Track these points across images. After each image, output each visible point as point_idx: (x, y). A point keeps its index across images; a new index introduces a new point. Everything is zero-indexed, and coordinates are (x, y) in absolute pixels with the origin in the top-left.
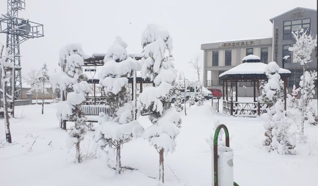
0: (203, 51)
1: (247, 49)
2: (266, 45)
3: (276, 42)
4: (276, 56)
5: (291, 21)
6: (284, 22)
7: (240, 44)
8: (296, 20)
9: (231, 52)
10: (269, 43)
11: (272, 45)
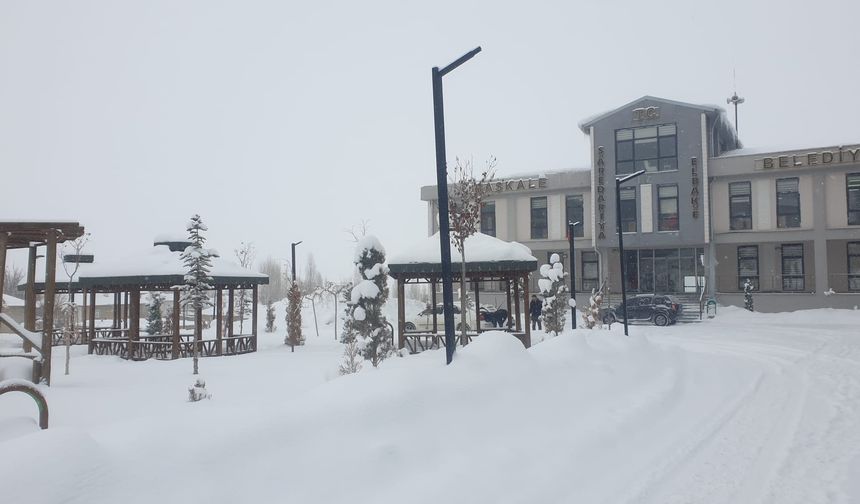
0: (426, 203)
1: (532, 199)
2: (575, 189)
3: (600, 180)
4: (602, 217)
5: (633, 129)
6: (616, 131)
7: (514, 187)
8: (645, 127)
9: (494, 206)
10: (585, 185)
11: (590, 188)
